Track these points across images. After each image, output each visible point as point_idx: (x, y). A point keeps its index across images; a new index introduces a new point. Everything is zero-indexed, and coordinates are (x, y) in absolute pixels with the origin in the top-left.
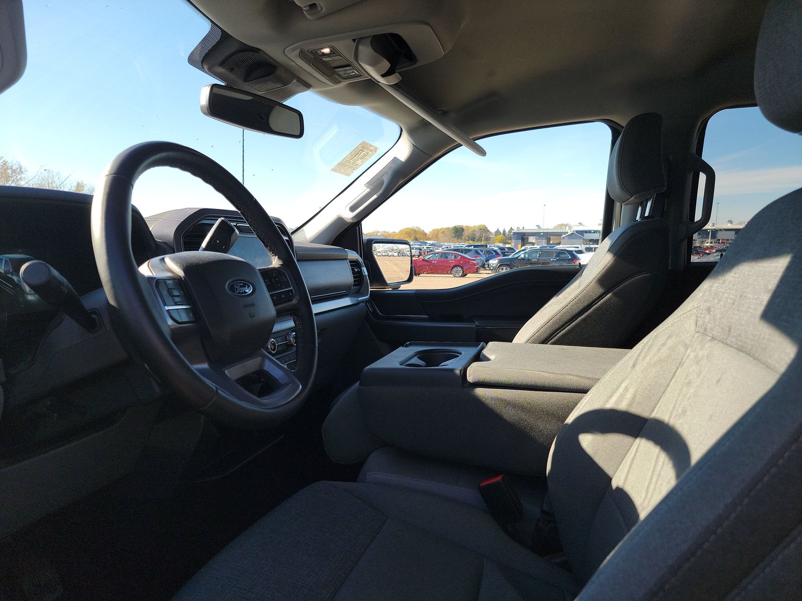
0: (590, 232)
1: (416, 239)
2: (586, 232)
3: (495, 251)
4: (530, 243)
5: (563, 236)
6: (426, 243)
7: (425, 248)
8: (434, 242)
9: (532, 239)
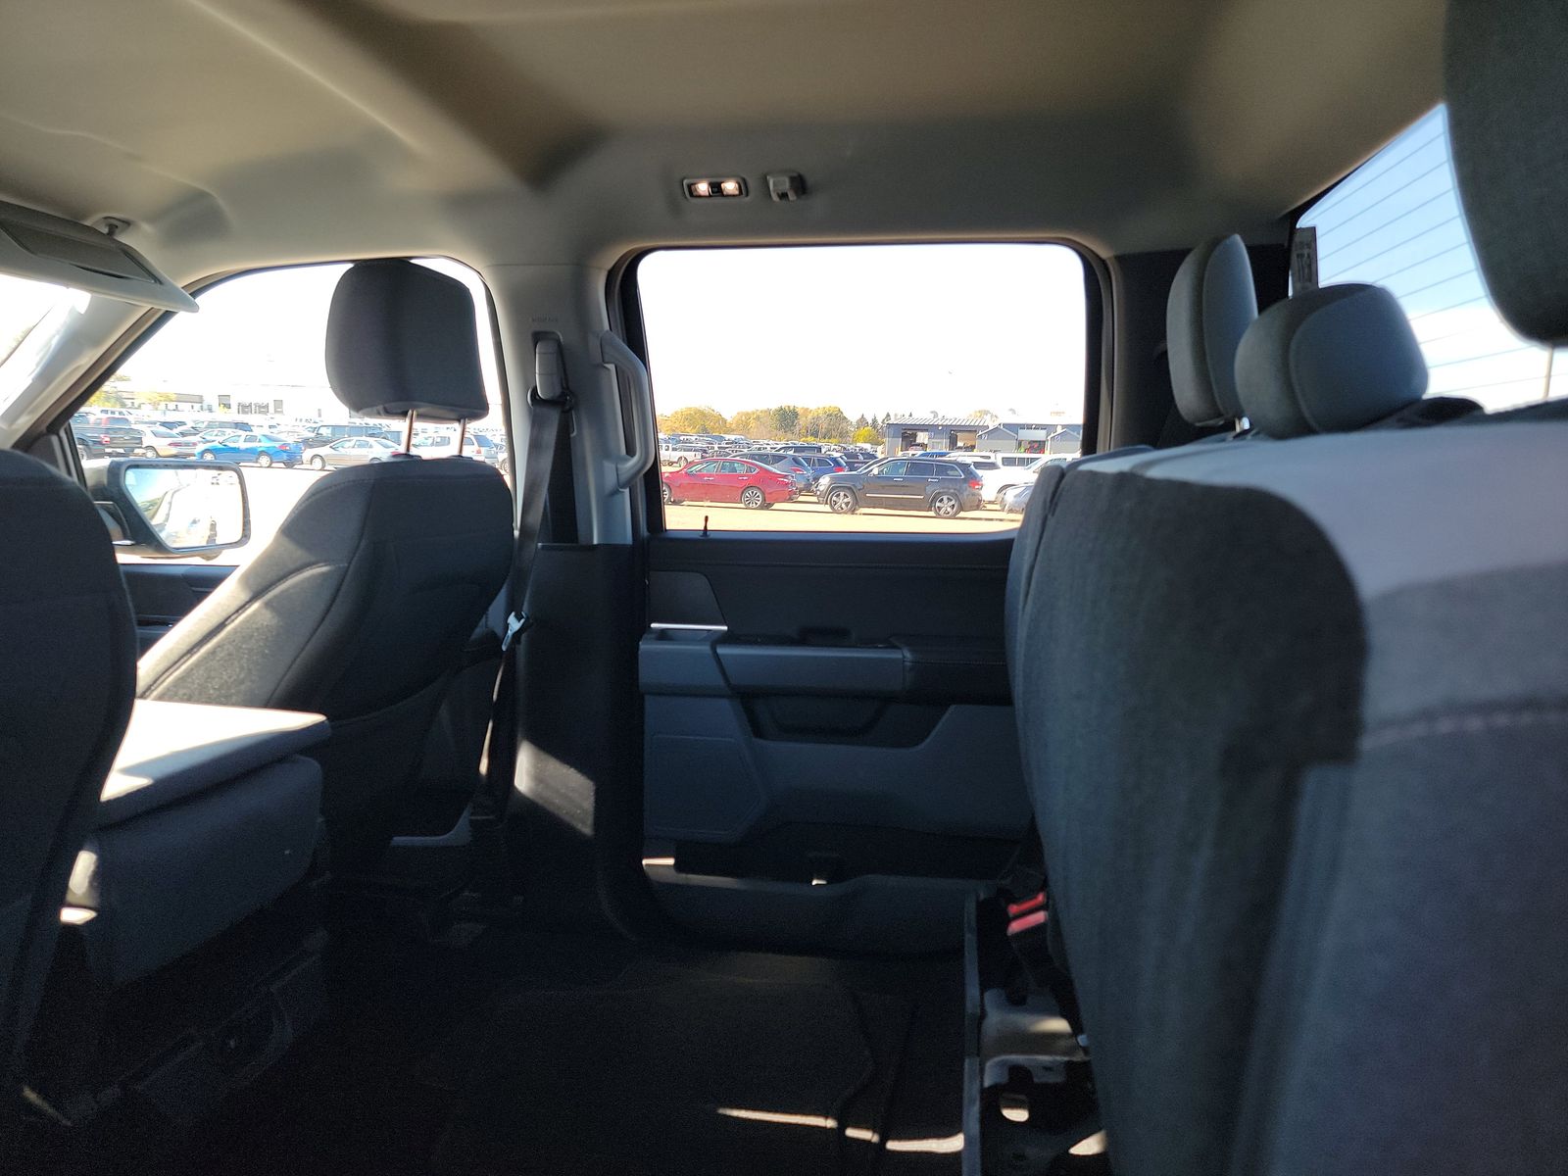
0: (1029, 427)
1: (705, 430)
2: (1023, 427)
3: (835, 460)
4: (918, 445)
5: (980, 433)
6: (722, 439)
7: (716, 449)
8: (738, 437)
9: (922, 437)
